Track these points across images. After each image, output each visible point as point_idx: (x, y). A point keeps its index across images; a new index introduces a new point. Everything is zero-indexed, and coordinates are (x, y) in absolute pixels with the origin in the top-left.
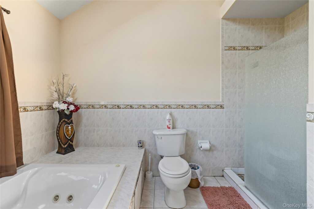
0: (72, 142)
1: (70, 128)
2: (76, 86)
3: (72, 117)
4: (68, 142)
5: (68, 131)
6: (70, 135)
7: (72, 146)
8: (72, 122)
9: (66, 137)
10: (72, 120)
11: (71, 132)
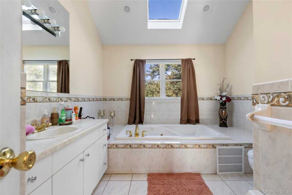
0: (226, 121)
1: (224, 111)
2: (232, 84)
3: (226, 105)
4: (223, 120)
5: (223, 113)
6: (224, 116)
7: (226, 124)
8: (226, 108)
9: (221, 117)
10: (226, 107)
11: (225, 114)
